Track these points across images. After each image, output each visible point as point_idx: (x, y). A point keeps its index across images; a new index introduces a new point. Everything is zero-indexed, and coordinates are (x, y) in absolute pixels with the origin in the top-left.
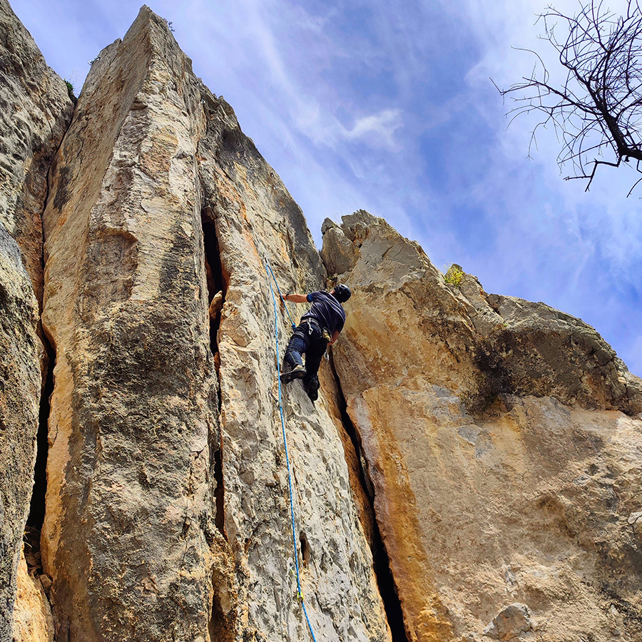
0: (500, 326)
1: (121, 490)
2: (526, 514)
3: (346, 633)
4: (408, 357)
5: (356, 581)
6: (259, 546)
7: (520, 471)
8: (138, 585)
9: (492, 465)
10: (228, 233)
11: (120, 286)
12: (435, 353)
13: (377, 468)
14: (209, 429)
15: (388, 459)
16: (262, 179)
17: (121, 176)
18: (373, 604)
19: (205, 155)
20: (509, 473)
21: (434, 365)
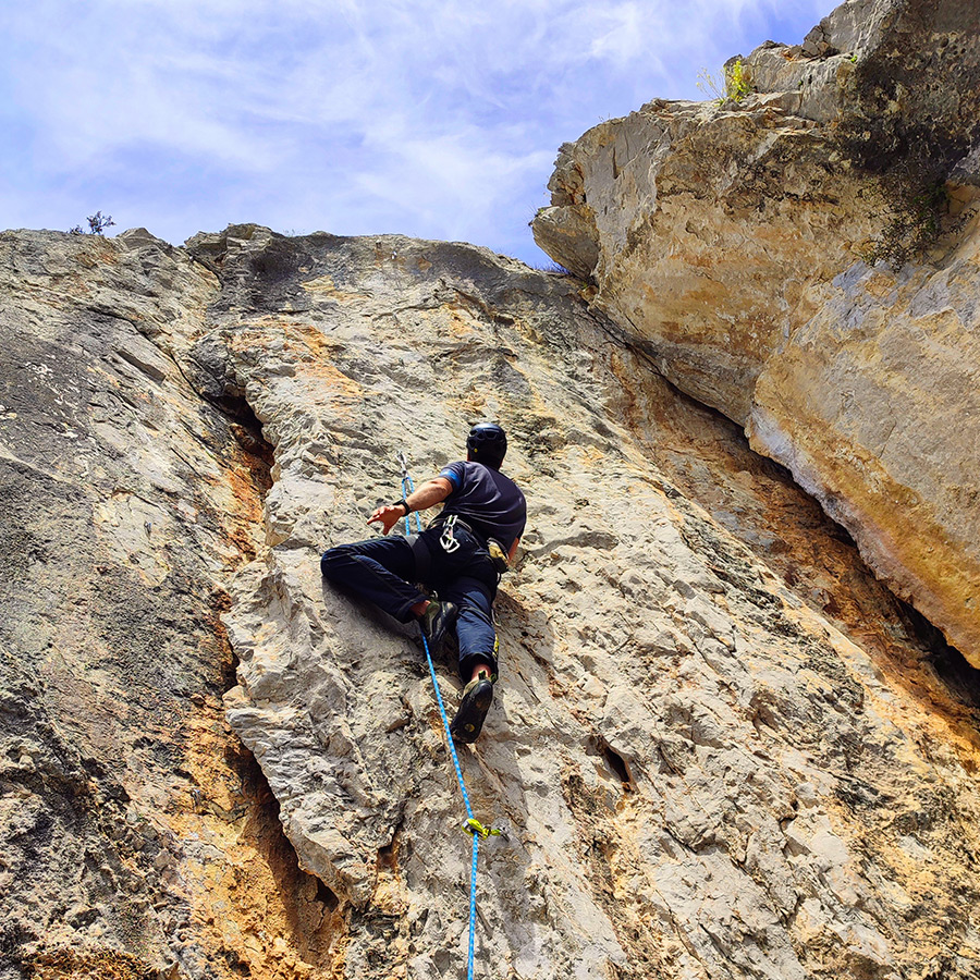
0: (843, 72)
4: (766, 279)
12: (791, 229)
13: (832, 496)
15: (834, 467)
18: (889, 748)
21: (808, 248)
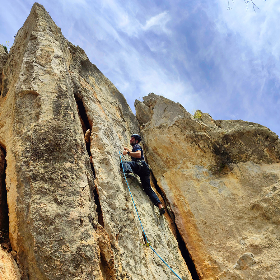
0: (222, 133)
1: (46, 206)
2: (246, 213)
3: (170, 274)
4: (182, 155)
5: (171, 252)
6: (123, 237)
7: (240, 195)
8: (60, 249)
9: (227, 195)
10: (89, 103)
11: (33, 116)
12: (194, 151)
13: (174, 205)
14: (88, 178)
15: (179, 200)
16: (103, 83)
17: (28, 68)
18: (181, 262)
19: (73, 71)
20: (235, 197)
21: (194, 156)
